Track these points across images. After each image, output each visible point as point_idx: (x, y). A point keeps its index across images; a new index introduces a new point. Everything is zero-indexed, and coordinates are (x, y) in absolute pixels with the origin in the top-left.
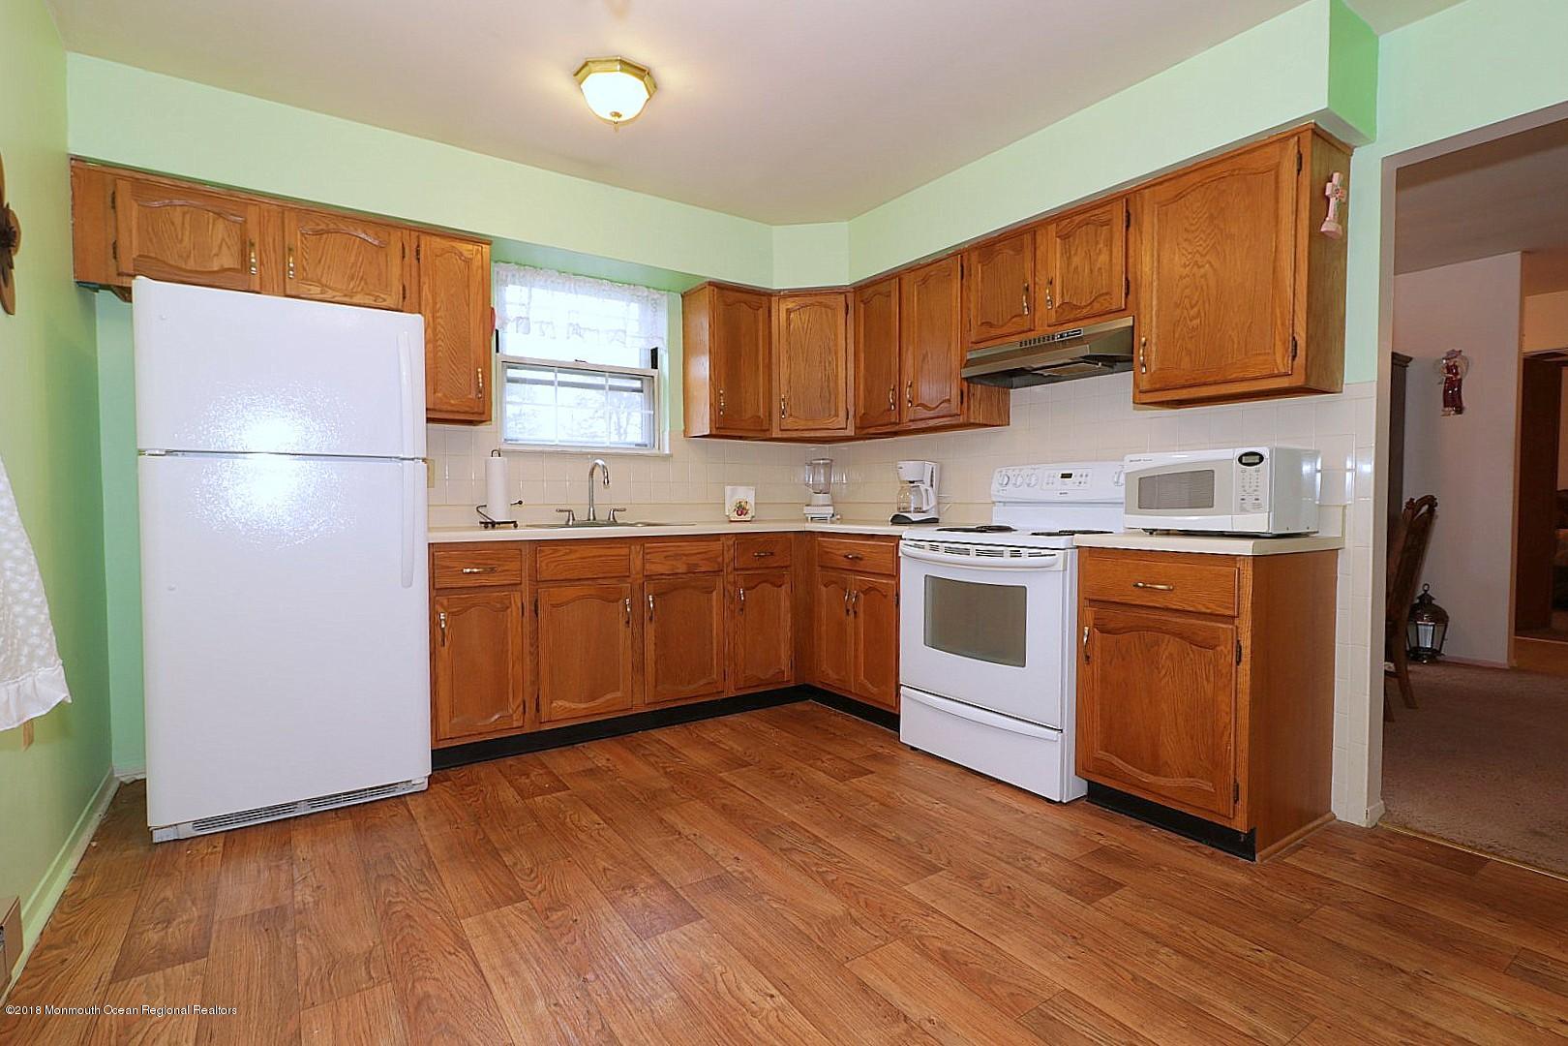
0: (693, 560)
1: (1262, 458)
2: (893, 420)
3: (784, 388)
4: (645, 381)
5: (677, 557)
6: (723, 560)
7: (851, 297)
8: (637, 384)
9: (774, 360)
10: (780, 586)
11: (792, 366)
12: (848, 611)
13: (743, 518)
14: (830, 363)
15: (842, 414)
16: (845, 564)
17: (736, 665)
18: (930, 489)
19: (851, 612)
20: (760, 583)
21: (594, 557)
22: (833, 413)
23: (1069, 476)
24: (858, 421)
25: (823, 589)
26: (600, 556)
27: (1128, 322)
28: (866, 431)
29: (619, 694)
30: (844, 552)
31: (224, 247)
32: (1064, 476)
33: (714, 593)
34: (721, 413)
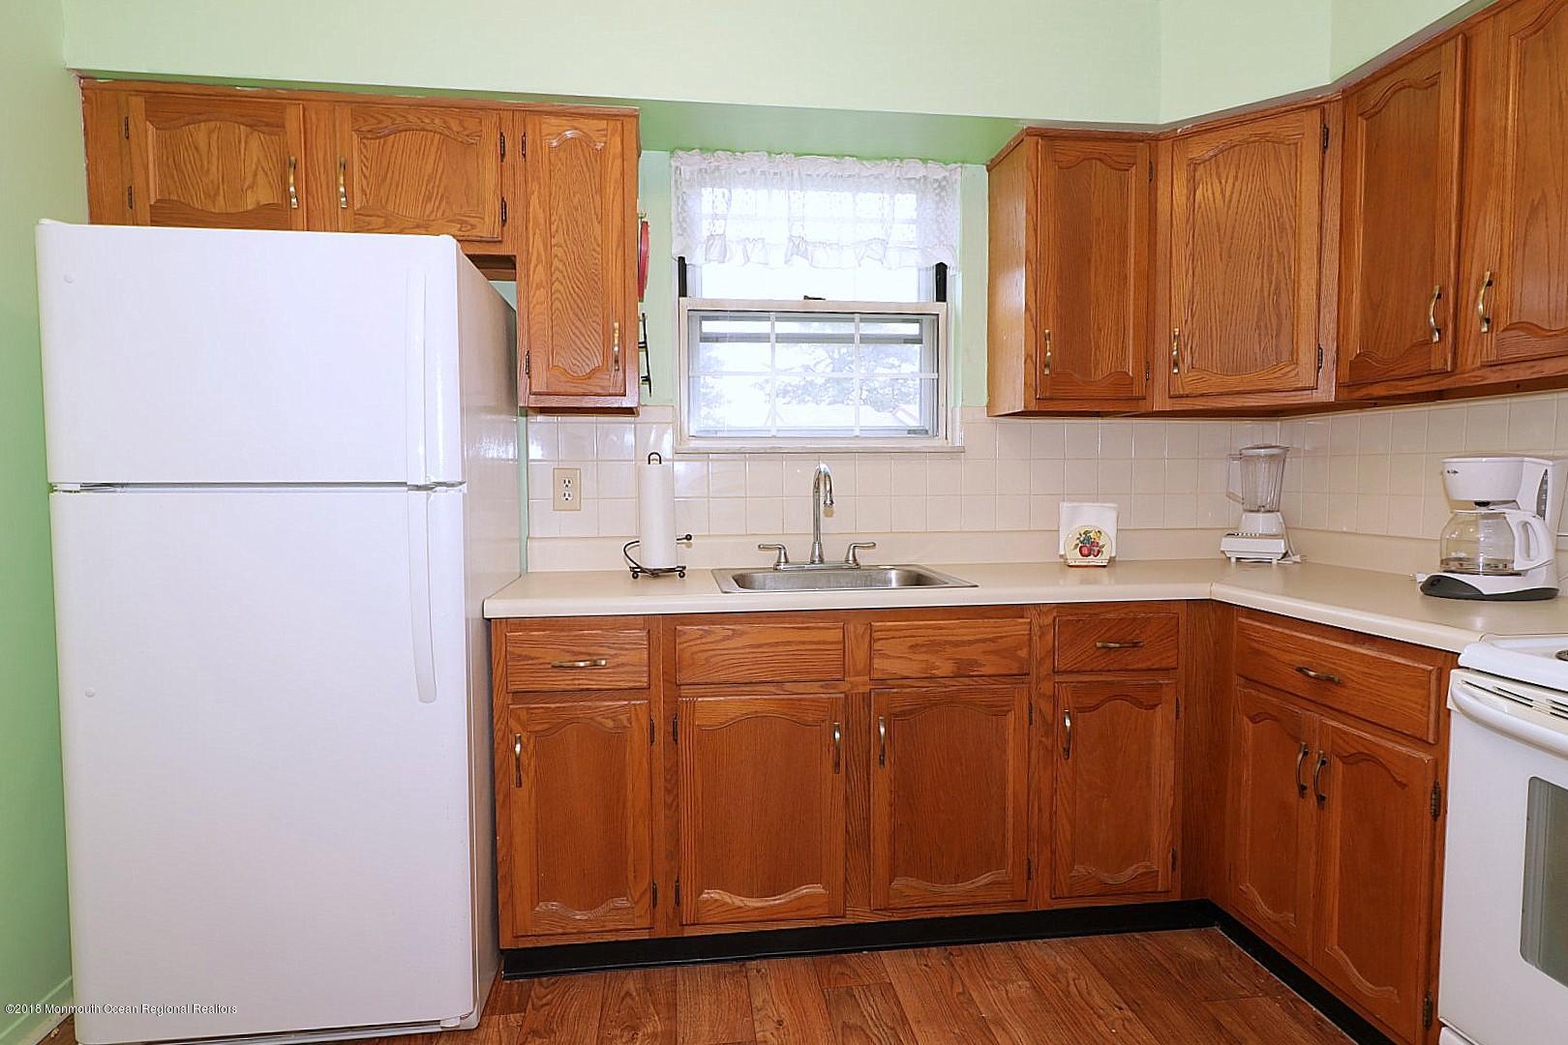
0: (966, 653)
2: (1437, 365)
3: (1180, 312)
4: (925, 323)
5: (934, 646)
6: (1030, 653)
7: (1335, 110)
8: (912, 329)
9: (1160, 263)
10: (1154, 707)
11: (1198, 270)
12: (1303, 788)
13: (1091, 560)
14: (1281, 255)
15: (1306, 357)
16: (1300, 685)
17: (1053, 852)
18: (1536, 523)
19: (1310, 791)
20: (1110, 699)
21: (777, 644)
22: (1286, 356)
24: (1345, 371)
25: (1249, 726)
26: (789, 643)
28: (1363, 392)
29: (820, 889)
30: (1300, 660)
33: (1011, 716)
34: (1047, 372)
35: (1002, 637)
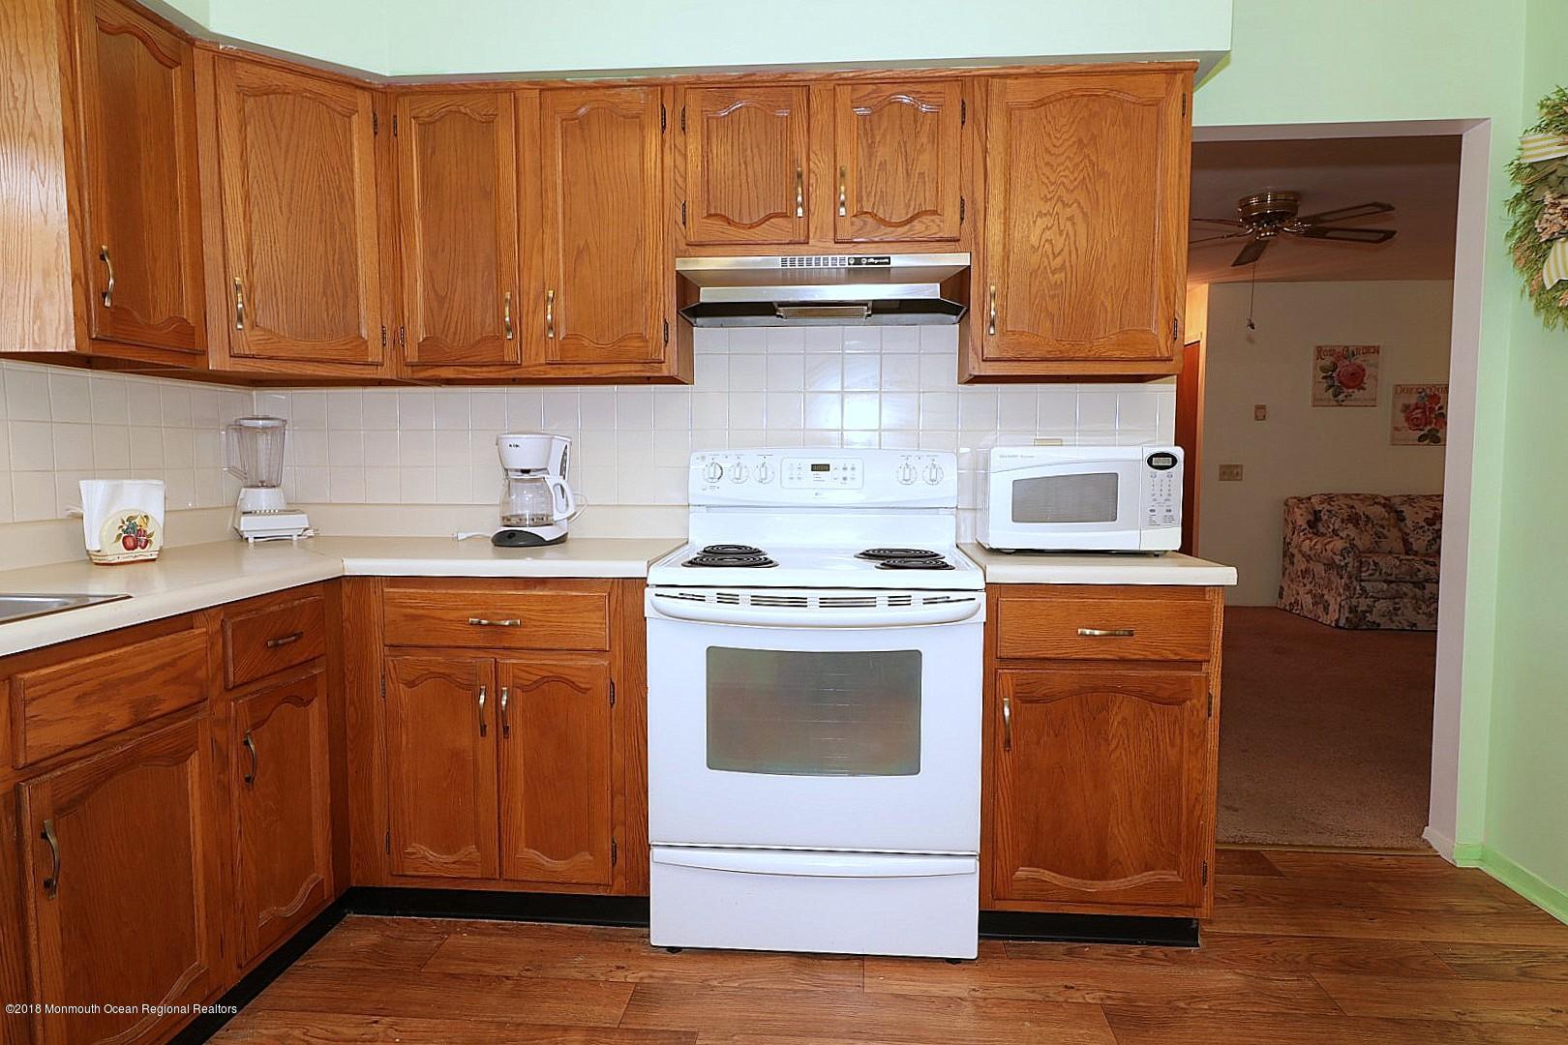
0: (144, 689)
1: (1175, 461)
2: (510, 359)
5: (105, 690)
6: (207, 672)
9: (205, 195)
10: (310, 702)
11: (256, 217)
12: (484, 728)
13: (139, 553)
16: (464, 636)
20: (277, 706)
23: (825, 468)
25: (404, 690)
27: (962, 260)
28: (429, 373)
30: (472, 614)
32: (815, 468)
33: (194, 764)
34: (108, 303)
35: (181, 658)
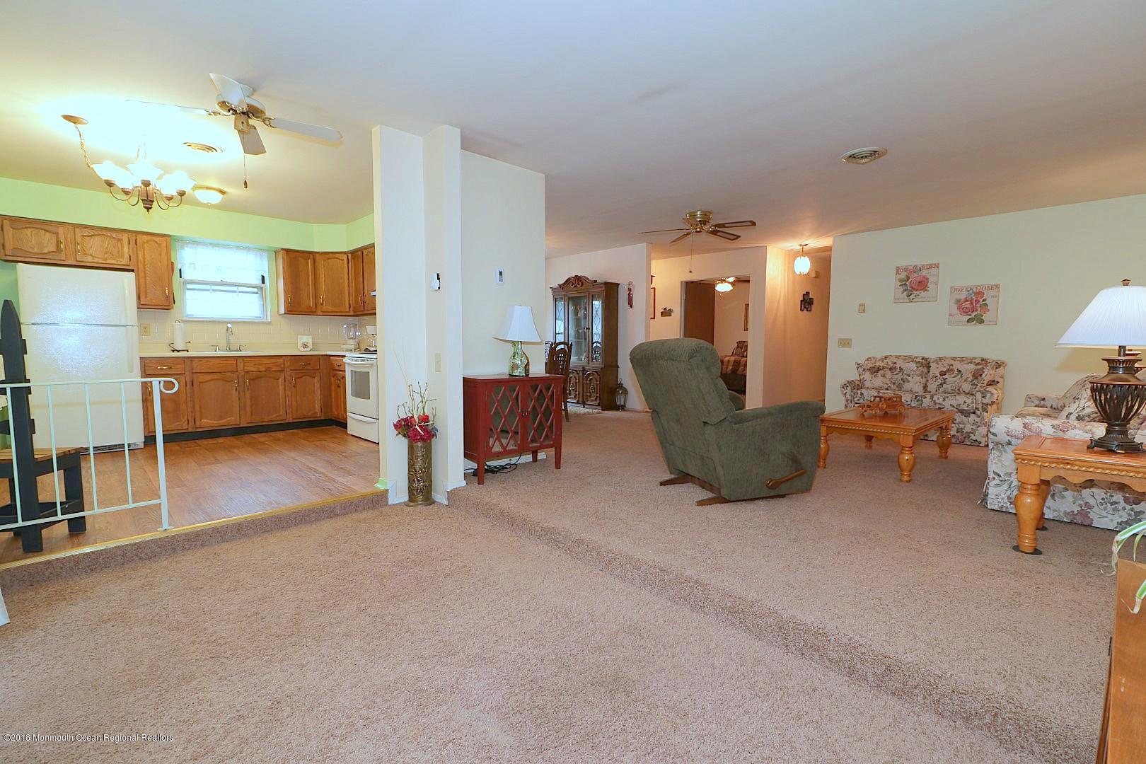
3: (322, 294)
4: (260, 290)
6: (284, 366)
7: (350, 255)
8: (256, 290)
10: (314, 378)
13: (306, 349)
14: (341, 283)
15: (348, 306)
16: (337, 368)
17: (292, 409)
20: (303, 376)
21: (219, 364)
24: (354, 308)
26: (222, 363)
29: (233, 418)
31: (49, 244)
33: (280, 380)
34: (290, 303)
35: (277, 362)
